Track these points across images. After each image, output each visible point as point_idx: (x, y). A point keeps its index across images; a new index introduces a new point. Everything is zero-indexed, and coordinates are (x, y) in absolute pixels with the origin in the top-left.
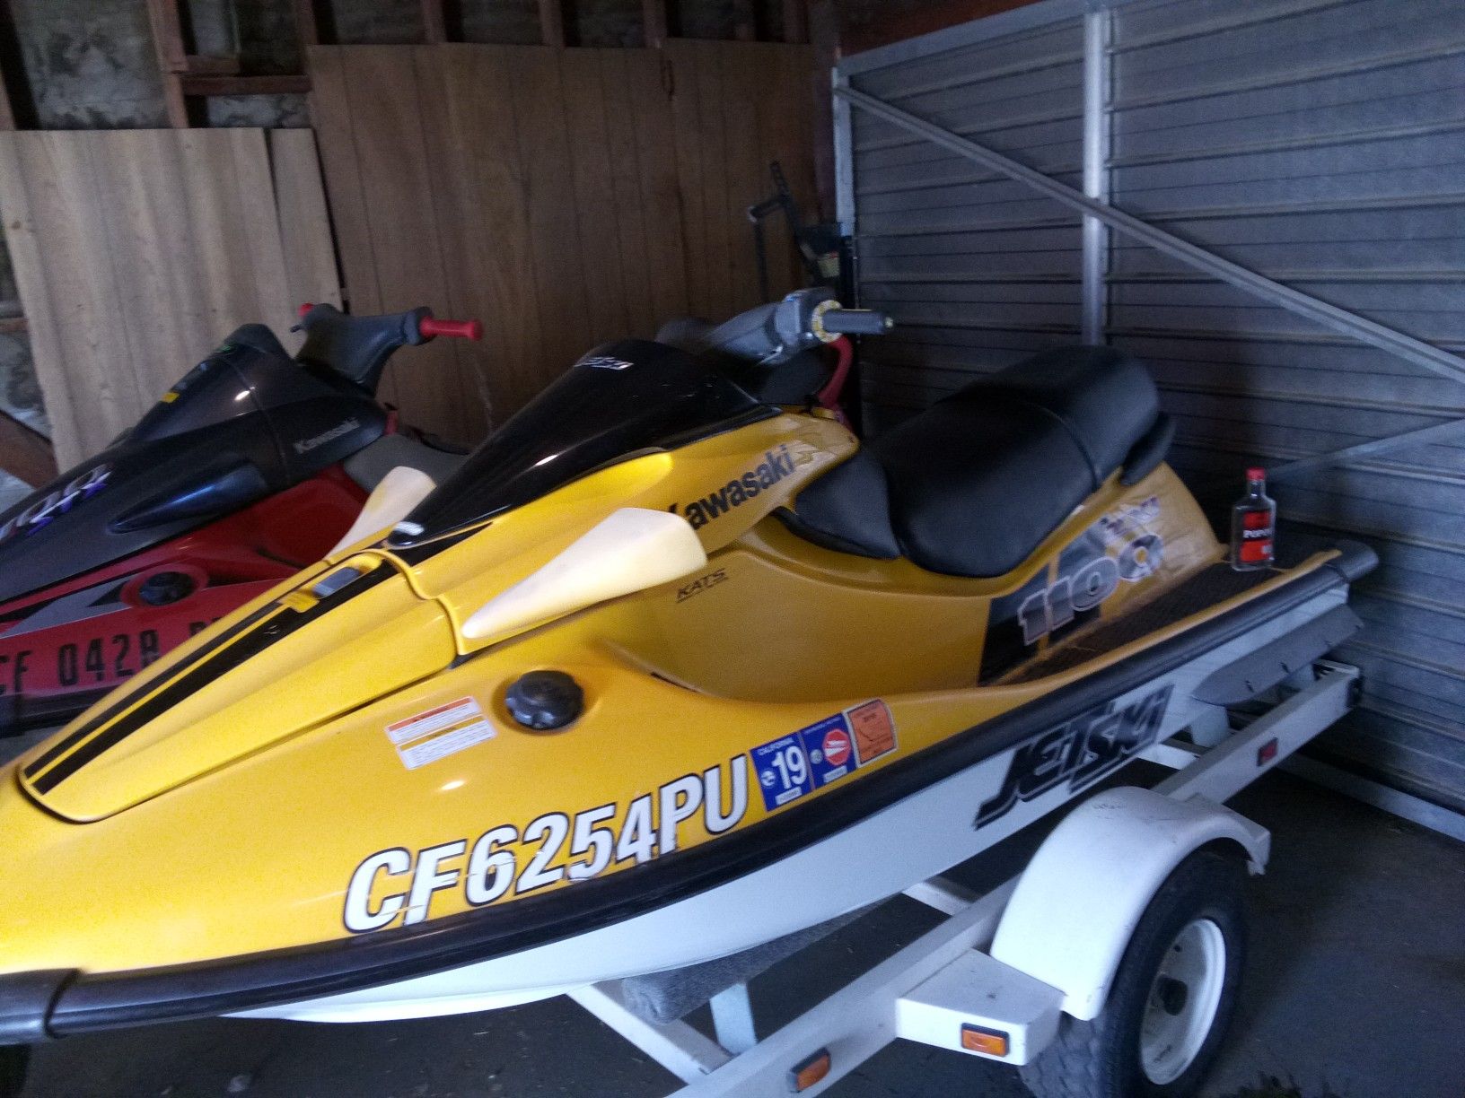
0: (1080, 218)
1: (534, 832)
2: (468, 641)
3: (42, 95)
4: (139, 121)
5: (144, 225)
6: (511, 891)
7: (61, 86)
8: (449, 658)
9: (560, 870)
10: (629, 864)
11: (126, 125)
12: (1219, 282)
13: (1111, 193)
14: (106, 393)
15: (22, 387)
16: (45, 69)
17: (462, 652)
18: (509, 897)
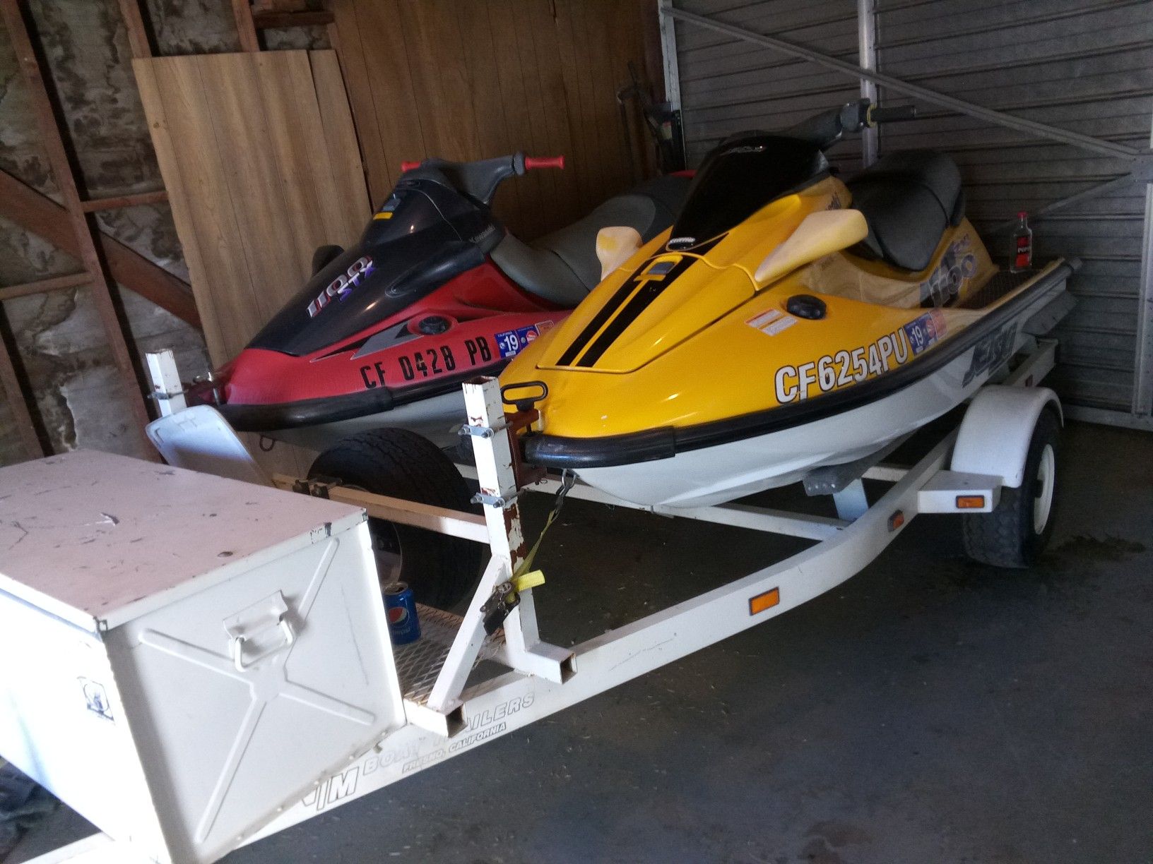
0: (859, 83)
1: (838, 359)
2: (759, 284)
3: (160, 33)
4: (223, 48)
5: (237, 120)
6: (836, 385)
7: (172, 25)
8: (753, 293)
9: (851, 377)
10: (874, 375)
11: (215, 51)
12: (961, 115)
13: (877, 65)
14: (222, 243)
15: (160, 243)
16: (162, 13)
17: (757, 289)
18: (836, 388)
